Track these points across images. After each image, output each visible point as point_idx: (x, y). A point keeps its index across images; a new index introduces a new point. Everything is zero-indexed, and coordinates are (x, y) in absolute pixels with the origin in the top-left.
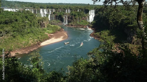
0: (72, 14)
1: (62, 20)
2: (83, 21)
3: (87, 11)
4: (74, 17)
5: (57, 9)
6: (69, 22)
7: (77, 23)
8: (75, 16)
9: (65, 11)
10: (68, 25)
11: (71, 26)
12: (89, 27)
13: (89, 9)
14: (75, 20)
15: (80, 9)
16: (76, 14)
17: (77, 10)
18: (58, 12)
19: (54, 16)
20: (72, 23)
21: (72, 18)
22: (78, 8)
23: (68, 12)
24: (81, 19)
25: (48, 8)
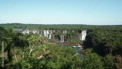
0: (67, 34)
1: (59, 39)
2: (76, 39)
3: (80, 32)
5: (57, 30)
6: (65, 40)
7: (71, 41)
8: (69, 35)
9: (62, 32)
10: (64, 43)
11: (66, 44)
12: (80, 44)
13: (81, 30)
14: (69, 39)
15: (75, 30)
16: (70, 34)
17: (72, 31)
18: (57, 33)
19: (54, 35)
20: (67, 41)
21: (67, 37)
22: (73, 29)
23: (65, 32)
24: (74, 38)
25: (50, 29)
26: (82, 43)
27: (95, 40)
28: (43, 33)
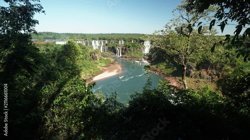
0: (126, 46)
1: (115, 52)
2: (138, 52)
4: (128, 49)
5: (110, 40)
6: (122, 54)
7: (131, 55)
8: (129, 47)
9: (118, 43)
10: (122, 57)
11: (125, 59)
12: (145, 59)
13: (144, 40)
14: (129, 51)
15: (134, 40)
16: (130, 45)
17: (131, 41)
18: (110, 44)
19: (106, 48)
20: (126, 55)
21: (126, 50)
22: (132, 38)
23: (122, 43)
24: (135, 51)
25: (100, 39)
26: (147, 57)
28: (91, 44)
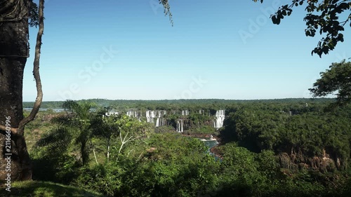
0: (190, 118)
1: (175, 126)
2: (207, 127)
3: (213, 112)
4: (192, 122)
5: (170, 110)
6: (185, 129)
7: (196, 131)
8: (193, 119)
9: (180, 113)
10: (183, 133)
11: (188, 136)
12: (214, 135)
13: (215, 109)
14: (193, 125)
15: (203, 109)
16: (195, 117)
17: (198, 111)
18: (170, 115)
19: (164, 121)
20: (189, 131)
21: (189, 123)
22: (198, 107)
23: (185, 113)
24: (203, 125)
25: (157, 109)
26: (217, 134)
27: (241, 127)
28: (145, 115)
